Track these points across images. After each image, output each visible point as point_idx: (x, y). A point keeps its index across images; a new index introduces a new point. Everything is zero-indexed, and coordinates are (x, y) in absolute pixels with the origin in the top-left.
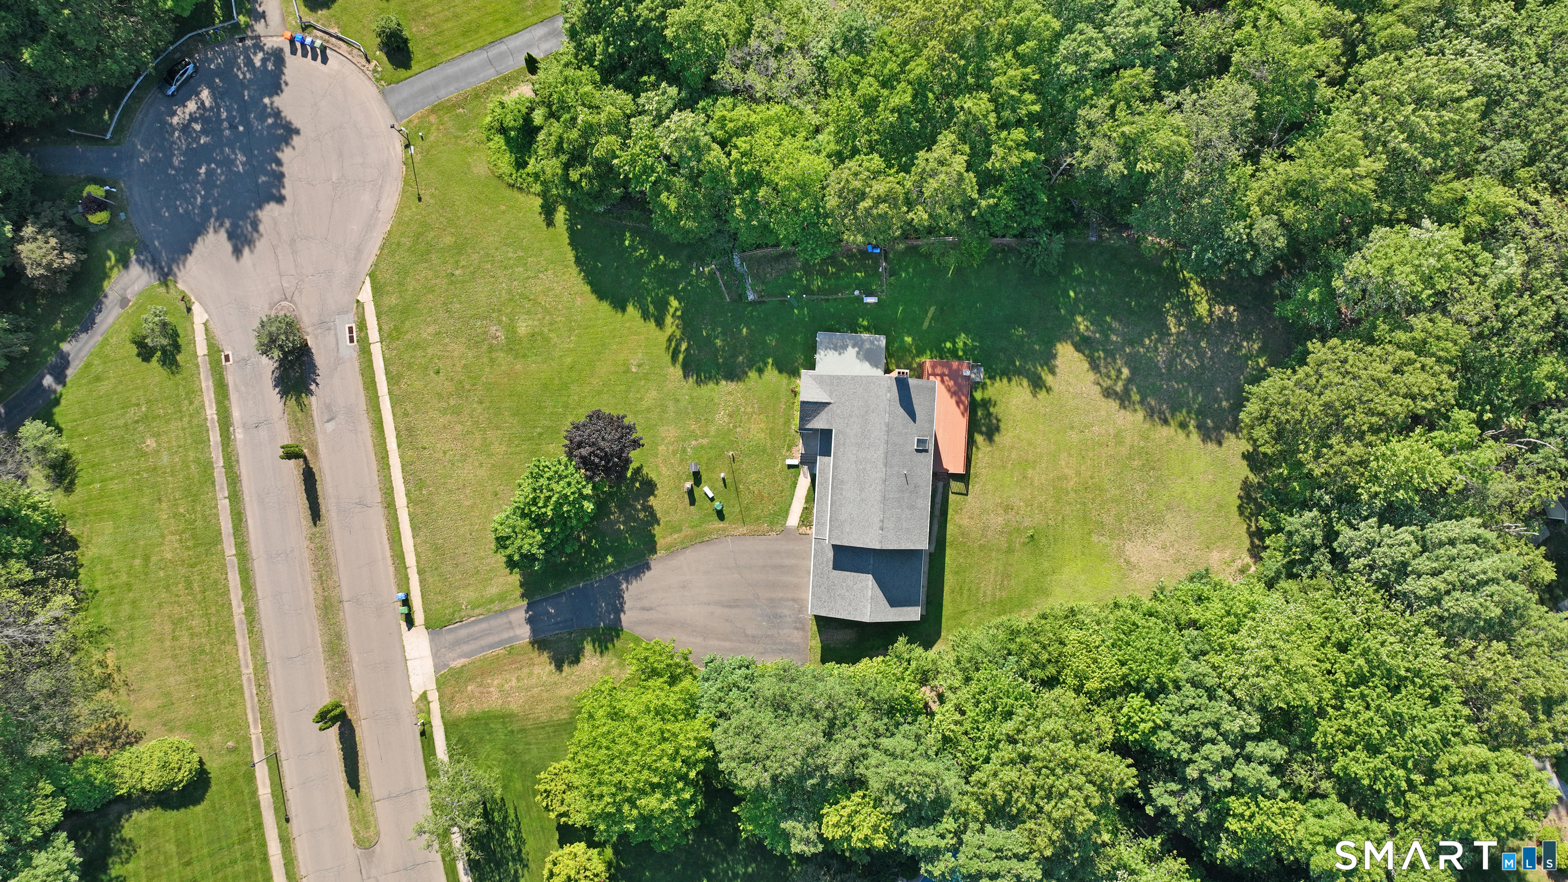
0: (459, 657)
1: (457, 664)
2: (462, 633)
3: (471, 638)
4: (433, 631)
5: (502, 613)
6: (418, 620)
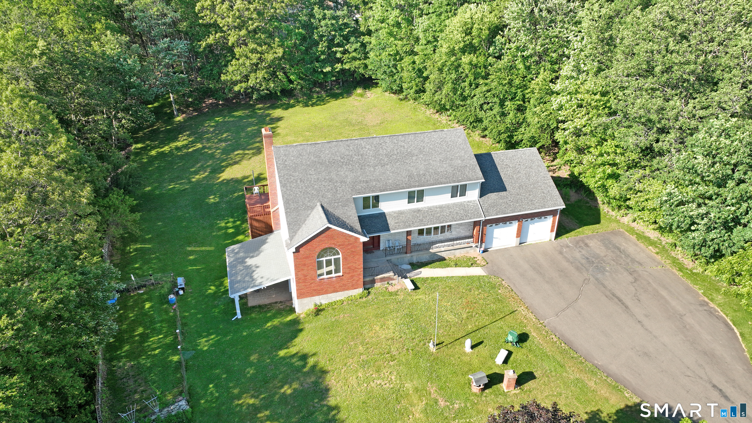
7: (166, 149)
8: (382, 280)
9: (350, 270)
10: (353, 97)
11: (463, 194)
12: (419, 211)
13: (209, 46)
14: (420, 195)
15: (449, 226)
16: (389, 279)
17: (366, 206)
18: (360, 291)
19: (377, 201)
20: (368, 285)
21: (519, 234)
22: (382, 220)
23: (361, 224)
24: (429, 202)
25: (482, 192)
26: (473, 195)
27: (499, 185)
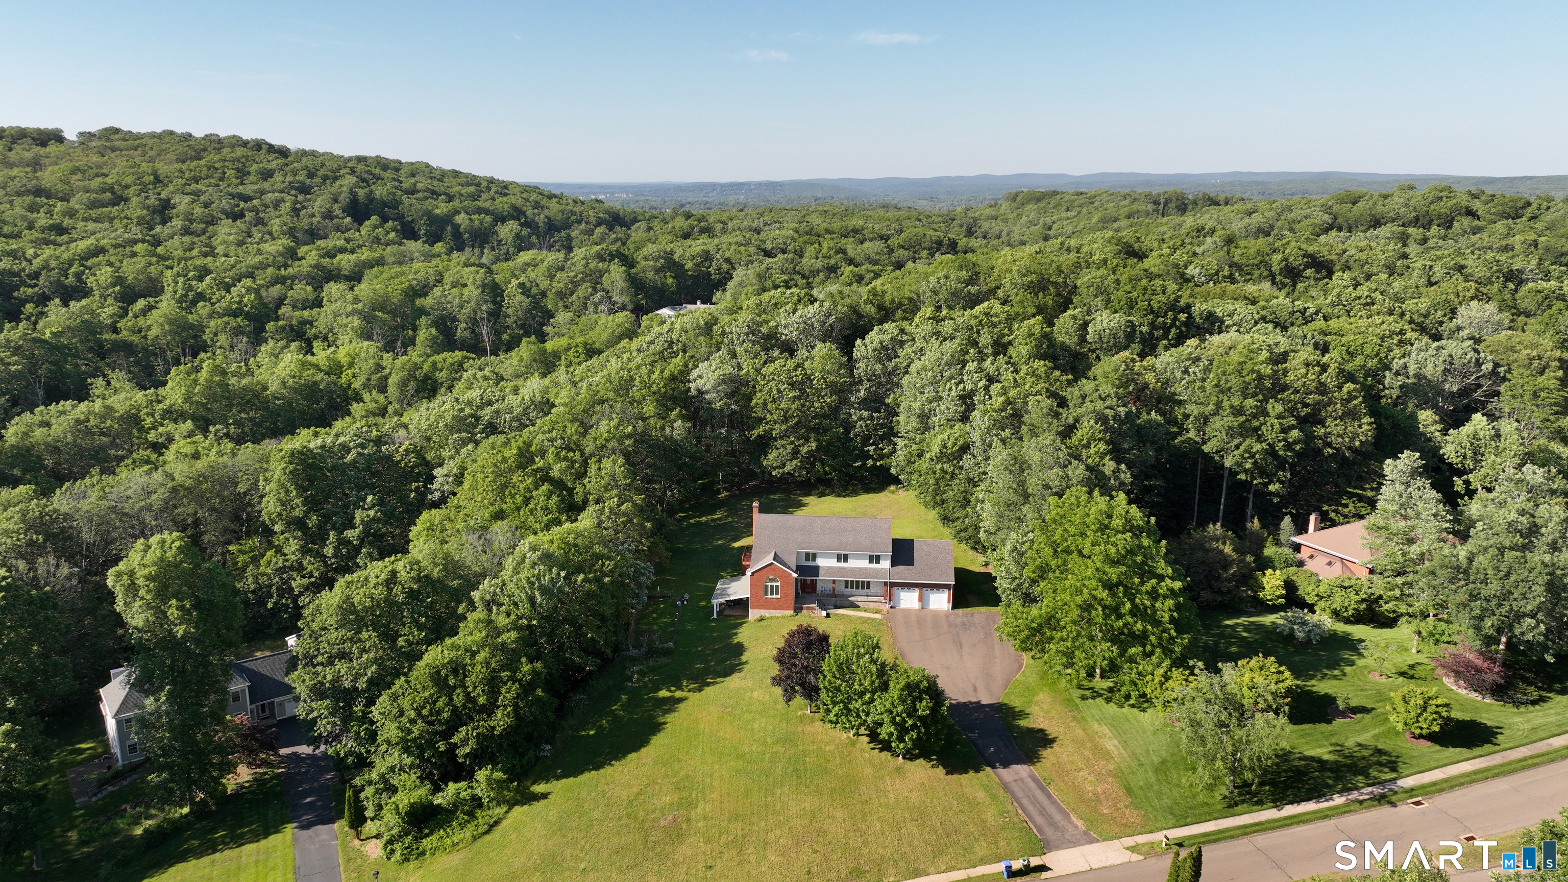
0: (1072, 823)
1: (1080, 823)
2: (1040, 820)
3: (1043, 812)
4: (1045, 847)
5: (1006, 786)
6: (1035, 861)
7: (704, 519)
8: (808, 608)
9: (785, 595)
10: (886, 492)
11: (878, 562)
12: (844, 568)
13: (759, 436)
14: (846, 558)
15: (869, 583)
16: (813, 609)
17: (807, 559)
18: (792, 612)
19: (814, 557)
20: (798, 610)
21: (921, 599)
22: (816, 570)
23: (800, 569)
24: (852, 563)
25: (894, 564)
26: (886, 564)
27: (910, 561)
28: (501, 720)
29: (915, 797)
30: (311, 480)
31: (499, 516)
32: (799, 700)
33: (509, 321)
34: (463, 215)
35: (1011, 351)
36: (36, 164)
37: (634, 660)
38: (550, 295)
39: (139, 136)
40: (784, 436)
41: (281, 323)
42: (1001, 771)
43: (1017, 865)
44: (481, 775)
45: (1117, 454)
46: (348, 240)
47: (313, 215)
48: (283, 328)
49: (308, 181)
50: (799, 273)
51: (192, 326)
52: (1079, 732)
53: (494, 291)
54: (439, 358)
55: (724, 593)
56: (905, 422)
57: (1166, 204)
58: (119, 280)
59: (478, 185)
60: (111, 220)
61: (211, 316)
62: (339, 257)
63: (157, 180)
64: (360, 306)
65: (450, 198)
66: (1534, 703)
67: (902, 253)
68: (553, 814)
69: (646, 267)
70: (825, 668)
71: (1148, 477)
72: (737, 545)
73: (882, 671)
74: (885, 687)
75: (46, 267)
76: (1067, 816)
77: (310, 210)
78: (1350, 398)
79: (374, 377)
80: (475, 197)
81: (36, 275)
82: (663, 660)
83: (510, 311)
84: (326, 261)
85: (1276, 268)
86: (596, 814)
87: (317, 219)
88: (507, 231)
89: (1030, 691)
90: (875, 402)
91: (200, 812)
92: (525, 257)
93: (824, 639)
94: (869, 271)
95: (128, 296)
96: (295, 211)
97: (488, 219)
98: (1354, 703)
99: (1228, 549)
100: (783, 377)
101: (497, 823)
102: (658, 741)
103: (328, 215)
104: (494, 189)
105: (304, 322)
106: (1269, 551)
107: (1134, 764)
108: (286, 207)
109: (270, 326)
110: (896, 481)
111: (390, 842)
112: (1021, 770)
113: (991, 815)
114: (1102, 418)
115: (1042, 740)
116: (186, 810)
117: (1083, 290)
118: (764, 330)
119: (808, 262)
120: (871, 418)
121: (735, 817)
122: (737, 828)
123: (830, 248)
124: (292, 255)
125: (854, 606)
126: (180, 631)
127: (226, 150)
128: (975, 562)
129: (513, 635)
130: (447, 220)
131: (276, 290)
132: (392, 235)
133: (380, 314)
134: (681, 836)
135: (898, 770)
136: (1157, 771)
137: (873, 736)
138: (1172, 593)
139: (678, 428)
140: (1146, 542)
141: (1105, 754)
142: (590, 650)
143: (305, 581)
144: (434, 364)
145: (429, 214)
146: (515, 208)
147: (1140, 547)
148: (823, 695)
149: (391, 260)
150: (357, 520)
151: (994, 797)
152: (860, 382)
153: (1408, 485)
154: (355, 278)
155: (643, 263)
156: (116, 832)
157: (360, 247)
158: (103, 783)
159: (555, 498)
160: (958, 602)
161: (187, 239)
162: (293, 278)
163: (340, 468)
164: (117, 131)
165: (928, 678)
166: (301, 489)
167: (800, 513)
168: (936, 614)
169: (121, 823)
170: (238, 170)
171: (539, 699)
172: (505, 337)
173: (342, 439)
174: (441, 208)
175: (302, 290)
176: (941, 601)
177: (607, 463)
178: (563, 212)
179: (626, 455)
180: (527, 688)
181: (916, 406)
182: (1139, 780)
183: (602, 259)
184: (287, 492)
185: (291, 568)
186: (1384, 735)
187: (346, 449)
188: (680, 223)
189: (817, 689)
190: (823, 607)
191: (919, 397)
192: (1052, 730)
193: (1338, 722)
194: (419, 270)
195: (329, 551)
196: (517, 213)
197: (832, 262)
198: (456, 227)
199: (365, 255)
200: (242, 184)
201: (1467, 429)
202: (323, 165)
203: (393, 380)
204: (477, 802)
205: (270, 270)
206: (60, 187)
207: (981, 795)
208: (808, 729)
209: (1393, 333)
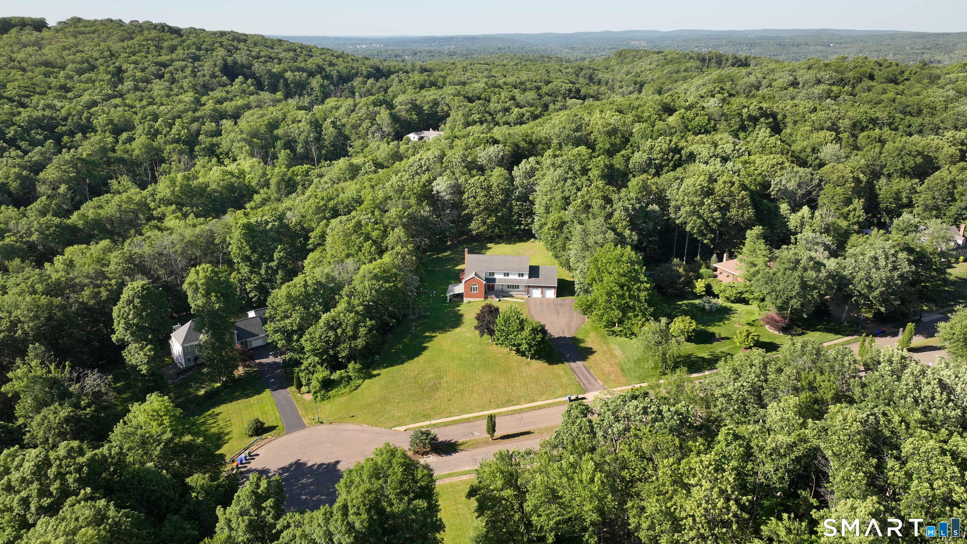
0: (597, 382)
1: (601, 383)
2: (585, 381)
3: (586, 379)
4: (586, 391)
5: (572, 369)
6: (580, 396)
7: (440, 256)
8: (490, 297)
9: (480, 292)
10: (529, 242)
11: (522, 276)
12: (507, 279)
14: (508, 275)
15: (518, 286)
16: (493, 297)
17: (490, 275)
18: (483, 299)
19: (493, 274)
20: (486, 298)
21: (542, 293)
22: (494, 280)
23: (487, 280)
24: (511, 277)
25: (530, 277)
26: (526, 277)
27: (537, 276)
28: (360, 342)
29: (534, 374)
30: (253, 237)
31: (348, 256)
32: (486, 336)
33: (326, 143)
34: (289, 73)
35: (590, 173)
36: (38, 44)
37: (413, 320)
38: (348, 127)
39: (94, 23)
40: (479, 213)
41: (203, 146)
42: (572, 364)
43: (573, 398)
44: (351, 366)
45: (633, 226)
46: (228, 92)
47: (204, 75)
48: (204, 149)
49: (197, 53)
50: (488, 112)
51: (155, 149)
52: (605, 348)
53: (317, 125)
54: (295, 168)
55: (452, 290)
56: (538, 208)
57: (710, 60)
58: (111, 122)
59: (295, 51)
60: (93, 82)
61: (165, 143)
62: (225, 104)
63: (112, 55)
64: (244, 136)
65: (280, 61)
66: (799, 335)
67: (547, 99)
68: (382, 382)
69: (401, 110)
70: (497, 321)
71: (651, 236)
72: (458, 268)
73: (522, 322)
74: (522, 329)
75: (70, 114)
76: (596, 380)
77: (202, 73)
78: (743, 198)
79: (262, 180)
80: (295, 60)
81: (65, 119)
82: (425, 320)
83: (326, 137)
84: (218, 106)
85: (745, 117)
86: (401, 382)
87: (208, 78)
88: (316, 82)
89: (587, 332)
90: (525, 198)
91: (225, 385)
92: (331, 102)
93: (497, 309)
94: (527, 111)
95: (117, 131)
96: (194, 74)
97: (305, 75)
98: (722, 336)
99: (681, 270)
100: (479, 185)
101: (359, 386)
102: (425, 353)
103: (213, 76)
104: (304, 53)
105: (213, 145)
106: (703, 270)
107: (626, 360)
108: (188, 71)
109: (197, 148)
110: (533, 236)
111: (315, 393)
112: (580, 363)
113: (565, 380)
114: (626, 210)
115: (589, 352)
116: (219, 385)
117: (635, 135)
118: (469, 159)
119: (493, 106)
120: (522, 205)
121: (459, 382)
122: (460, 386)
123: (506, 97)
124: (198, 102)
125: (511, 296)
126: (217, 306)
127: (146, 32)
128: (567, 276)
129: (361, 308)
130: (280, 76)
131: (195, 126)
132: (252, 88)
133: (255, 140)
134: (437, 389)
135: (528, 363)
136: (635, 362)
137: (518, 351)
138: (647, 289)
139: (426, 210)
140: (637, 267)
141: (613, 356)
142: (392, 316)
143: (252, 285)
144: (293, 172)
145: (269, 71)
146: (318, 66)
147: (634, 269)
148: (496, 332)
149: (254, 104)
150: (275, 257)
151: (567, 373)
152: (517, 188)
153: (755, 243)
154: (236, 117)
155: (399, 107)
156: (190, 394)
157: (235, 96)
158: (178, 375)
159: (374, 247)
160: (559, 295)
161: (138, 93)
162: (203, 117)
163: (265, 232)
164: (79, 20)
165: (541, 326)
166: (248, 242)
167: (489, 253)
168: (549, 300)
169: (192, 390)
170: (155, 46)
171: (374, 335)
172: (324, 152)
173: (264, 218)
174: (276, 69)
175: (210, 126)
176: (551, 294)
177: (396, 230)
178: (346, 67)
179: (404, 226)
180: (370, 331)
181: (543, 203)
182: (627, 366)
183: (375, 105)
184: (242, 243)
185: (245, 280)
186: (733, 348)
187: (267, 223)
188: (417, 77)
189: (494, 331)
190: (497, 297)
191: (544, 197)
192: (595, 348)
193: (715, 343)
194: (274, 112)
195: (263, 271)
196: (320, 69)
197: (507, 105)
198: (286, 80)
199: (240, 102)
200: (160, 55)
201: (799, 214)
202: (204, 41)
203: (273, 181)
204: (350, 378)
205: (190, 113)
206: (59, 61)
207: (562, 373)
208: (490, 348)
209: (778, 164)
